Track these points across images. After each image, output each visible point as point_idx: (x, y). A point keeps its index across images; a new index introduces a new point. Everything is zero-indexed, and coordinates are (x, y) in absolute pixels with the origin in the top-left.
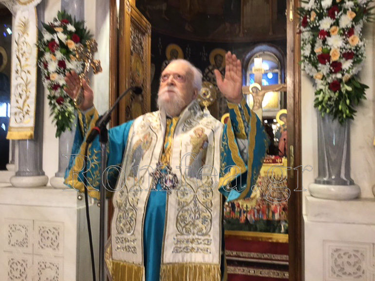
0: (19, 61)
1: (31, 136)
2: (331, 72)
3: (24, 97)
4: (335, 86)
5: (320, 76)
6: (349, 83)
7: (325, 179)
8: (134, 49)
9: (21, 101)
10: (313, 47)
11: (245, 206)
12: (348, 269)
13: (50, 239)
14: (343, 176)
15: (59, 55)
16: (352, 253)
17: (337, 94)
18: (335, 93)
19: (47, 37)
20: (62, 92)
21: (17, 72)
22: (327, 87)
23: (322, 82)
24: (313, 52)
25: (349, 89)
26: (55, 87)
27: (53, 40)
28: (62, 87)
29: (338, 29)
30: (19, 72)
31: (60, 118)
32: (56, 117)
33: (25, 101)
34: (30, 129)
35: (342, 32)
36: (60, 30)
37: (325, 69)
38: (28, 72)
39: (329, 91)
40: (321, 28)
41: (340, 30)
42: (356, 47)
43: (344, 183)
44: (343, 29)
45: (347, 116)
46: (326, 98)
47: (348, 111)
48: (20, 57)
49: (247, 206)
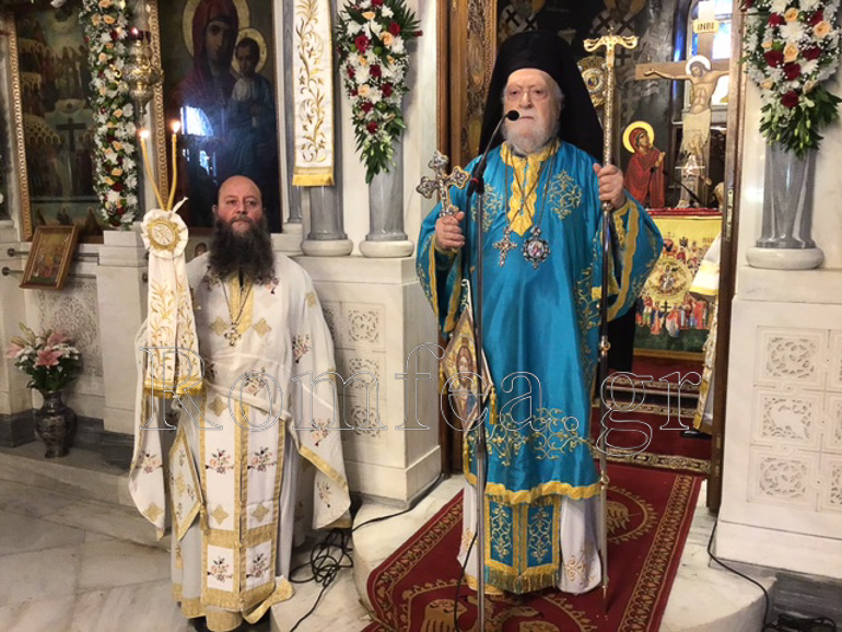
0: (305, 63)
1: (329, 180)
2: (784, 80)
3: (315, 121)
4: (790, 99)
5: (769, 85)
6: (811, 94)
7: (771, 240)
8: (471, 27)
9: (311, 128)
10: (760, 38)
11: (662, 304)
12: (790, 366)
13: (365, 328)
14: (796, 236)
15: (372, 57)
16: (797, 343)
17: (793, 112)
18: (791, 109)
19: (353, 28)
20: (375, 114)
21: (302, 82)
22: (779, 100)
23: (772, 92)
24: (759, 48)
25: (811, 104)
26: (366, 106)
27: (361, 33)
28: (376, 106)
29: (797, 12)
30: (306, 81)
31: (372, 153)
32: (367, 152)
33: (317, 128)
34: (326, 171)
35: (802, 17)
36: (369, 15)
37: (776, 73)
38: (319, 81)
39: (782, 107)
40: (772, 10)
41: (800, 14)
42: (825, 39)
43: (796, 245)
44: (805, 13)
45: (805, 145)
46: (776, 119)
47: (807, 138)
48: (306, 55)
49: (666, 303)
